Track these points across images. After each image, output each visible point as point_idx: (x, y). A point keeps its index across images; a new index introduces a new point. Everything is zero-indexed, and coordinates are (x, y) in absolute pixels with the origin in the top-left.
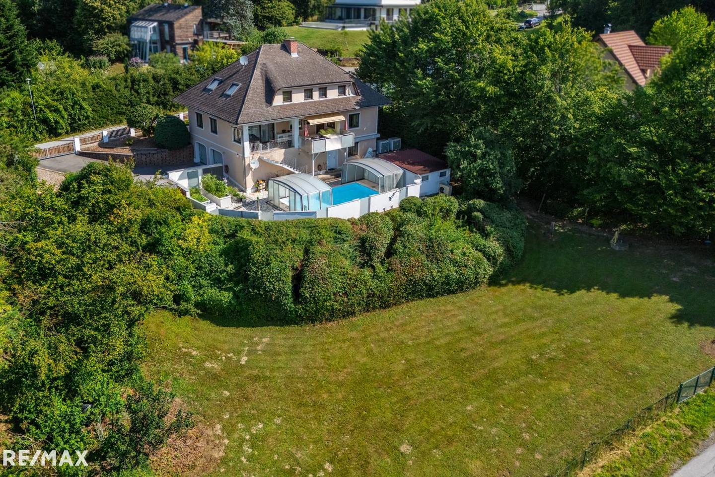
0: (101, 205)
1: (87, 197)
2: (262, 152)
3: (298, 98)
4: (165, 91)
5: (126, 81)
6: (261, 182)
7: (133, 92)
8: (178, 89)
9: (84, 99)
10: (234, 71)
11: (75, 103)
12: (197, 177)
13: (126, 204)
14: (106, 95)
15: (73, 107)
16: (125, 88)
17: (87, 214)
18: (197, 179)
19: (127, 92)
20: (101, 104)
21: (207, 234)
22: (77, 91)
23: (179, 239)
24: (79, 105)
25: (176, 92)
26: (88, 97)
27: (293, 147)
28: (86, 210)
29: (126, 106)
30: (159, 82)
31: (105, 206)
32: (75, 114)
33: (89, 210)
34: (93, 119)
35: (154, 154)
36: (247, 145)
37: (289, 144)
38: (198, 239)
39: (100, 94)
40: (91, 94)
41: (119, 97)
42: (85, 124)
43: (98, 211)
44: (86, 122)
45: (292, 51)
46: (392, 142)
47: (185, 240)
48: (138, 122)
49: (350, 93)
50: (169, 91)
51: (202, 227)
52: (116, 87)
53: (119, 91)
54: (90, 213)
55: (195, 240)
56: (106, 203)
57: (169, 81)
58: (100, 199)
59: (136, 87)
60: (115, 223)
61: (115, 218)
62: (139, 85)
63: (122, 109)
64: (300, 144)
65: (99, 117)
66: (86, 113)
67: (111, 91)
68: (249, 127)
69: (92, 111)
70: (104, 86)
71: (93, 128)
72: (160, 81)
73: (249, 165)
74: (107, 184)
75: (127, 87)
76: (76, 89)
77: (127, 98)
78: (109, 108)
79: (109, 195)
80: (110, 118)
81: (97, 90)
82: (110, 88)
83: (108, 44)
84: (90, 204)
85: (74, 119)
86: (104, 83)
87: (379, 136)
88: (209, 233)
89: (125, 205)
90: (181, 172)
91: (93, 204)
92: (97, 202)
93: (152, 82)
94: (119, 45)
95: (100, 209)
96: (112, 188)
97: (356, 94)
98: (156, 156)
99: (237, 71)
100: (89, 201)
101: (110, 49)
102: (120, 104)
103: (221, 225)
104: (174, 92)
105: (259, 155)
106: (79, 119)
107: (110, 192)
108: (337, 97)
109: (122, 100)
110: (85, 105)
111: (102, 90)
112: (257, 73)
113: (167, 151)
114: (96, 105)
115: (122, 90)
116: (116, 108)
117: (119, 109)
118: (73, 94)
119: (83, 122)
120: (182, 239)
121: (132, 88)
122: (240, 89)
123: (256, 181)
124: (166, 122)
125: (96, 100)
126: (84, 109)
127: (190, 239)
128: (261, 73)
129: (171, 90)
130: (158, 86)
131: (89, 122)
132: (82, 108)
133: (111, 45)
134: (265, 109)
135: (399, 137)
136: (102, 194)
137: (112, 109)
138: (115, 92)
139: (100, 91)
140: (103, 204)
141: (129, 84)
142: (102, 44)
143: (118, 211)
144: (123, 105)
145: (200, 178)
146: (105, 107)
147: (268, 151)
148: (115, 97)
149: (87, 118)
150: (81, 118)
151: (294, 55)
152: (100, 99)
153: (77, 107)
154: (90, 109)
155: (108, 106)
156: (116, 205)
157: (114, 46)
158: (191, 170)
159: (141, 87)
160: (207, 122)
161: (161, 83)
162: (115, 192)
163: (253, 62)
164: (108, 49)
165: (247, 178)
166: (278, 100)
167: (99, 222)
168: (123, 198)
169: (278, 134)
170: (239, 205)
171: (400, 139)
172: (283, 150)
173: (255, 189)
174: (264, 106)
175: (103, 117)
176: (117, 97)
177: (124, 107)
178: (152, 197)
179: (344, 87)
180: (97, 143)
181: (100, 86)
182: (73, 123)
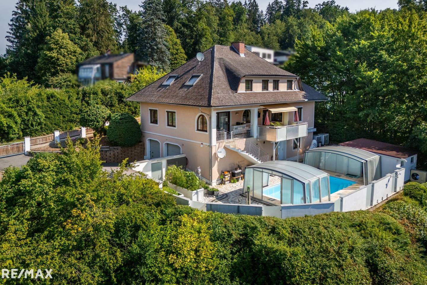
0: (52, 204)
1: (30, 192)
2: (226, 141)
3: (257, 87)
4: (111, 103)
5: (78, 94)
6: (227, 173)
7: (84, 102)
8: (122, 101)
9: (38, 107)
10: (190, 68)
11: (30, 109)
12: (161, 169)
13: (93, 200)
14: (59, 104)
15: (27, 114)
16: (76, 99)
17: (28, 220)
18: (160, 171)
19: (78, 103)
20: (54, 112)
21: (208, 243)
22: (33, 99)
23: (168, 253)
24: (33, 111)
25: (121, 105)
26: (43, 105)
27: (252, 137)
28: (27, 213)
29: (77, 114)
30: (106, 96)
31: (58, 206)
32: (28, 120)
33: (32, 214)
34: (45, 125)
35: (106, 151)
36: (214, 131)
37: (248, 134)
38: (196, 251)
39: (54, 103)
40: (46, 103)
41: (71, 106)
42: (37, 130)
43: (46, 213)
44: (39, 128)
45: (240, 52)
46: (323, 137)
47: (178, 254)
48: (91, 121)
49: (296, 88)
50: (115, 103)
51: (199, 232)
52: (69, 98)
53: (71, 101)
54: (33, 218)
55: (192, 253)
56: (60, 200)
57: (115, 95)
58: (51, 194)
59: (87, 99)
60: (73, 232)
61: (73, 224)
62: (89, 97)
63: (73, 117)
64: (258, 135)
65: (52, 124)
66: (39, 119)
67: (64, 101)
68: (217, 113)
69: (46, 117)
70: (58, 96)
71: (45, 133)
72: (108, 94)
73: (215, 154)
74: (62, 173)
75: (79, 98)
76: (31, 98)
77: (78, 108)
78: (61, 116)
79: (63, 189)
80: (62, 125)
81: (51, 99)
82: (63, 98)
83: (61, 80)
84: (33, 202)
85: (27, 125)
86: (58, 94)
87: (315, 130)
88: (211, 240)
89: (92, 203)
90: (146, 163)
91: (39, 204)
92: (46, 201)
93: (100, 95)
94: (70, 81)
95: (50, 210)
96: (70, 177)
97: (300, 89)
98: (108, 153)
99: (193, 68)
100: (32, 198)
101: (63, 83)
102: (72, 113)
103: (225, 227)
104: (119, 104)
105: (224, 144)
106: (32, 125)
107: (66, 182)
108: (286, 90)
109: (73, 109)
110: (39, 112)
111: (56, 99)
112: (216, 65)
113: (119, 148)
114: (49, 112)
115: (74, 100)
116: (68, 116)
117: (70, 117)
118: (28, 102)
119: (35, 128)
120: (173, 253)
121: (83, 99)
122: (202, 79)
123: (220, 172)
124: (120, 119)
125: (50, 108)
126: (38, 115)
127: (185, 252)
128: (220, 65)
129: (117, 103)
130: (106, 99)
131: (41, 128)
132: (35, 114)
133: (64, 81)
134: (232, 95)
135: (327, 133)
136: (54, 187)
137: (64, 117)
138: (67, 102)
139: (54, 100)
140: (55, 202)
141: (81, 96)
142: (56, 80)
143: (79, 212)
144: (74, 113)
145: (164, 170)
146: (58, 115)
147: (232, 140)
148: (68, 106)
149: (40, 124)
150: (34, 123)
151: (242, 55)
152: (53, 108)
153: (31, 113)
154: (44, 116)
155: (60, 114)
156: (77, 203)
157: (65, 82)
158: (155, 161)
159: (91, 99)
160: (162, 117)
161: (109, 96)
162: (74, 183)
163: (210, 58)
164: (60, 84)
165: (213, 169)
166: (242, 88)
167: (46, 233)
168: (87, 191)
169: (233, 125)
170: (212, 198)
171: (328, 134)
172: (245, 139)
173: (220, 181)
174: (230, 91)
175: (55, 124)
176: (69, 106)
177: (75, 116)
178: (123, 191)
179: (291, 81)
180: (48, 144)
181: (55, 96)
182: (26, 129)
